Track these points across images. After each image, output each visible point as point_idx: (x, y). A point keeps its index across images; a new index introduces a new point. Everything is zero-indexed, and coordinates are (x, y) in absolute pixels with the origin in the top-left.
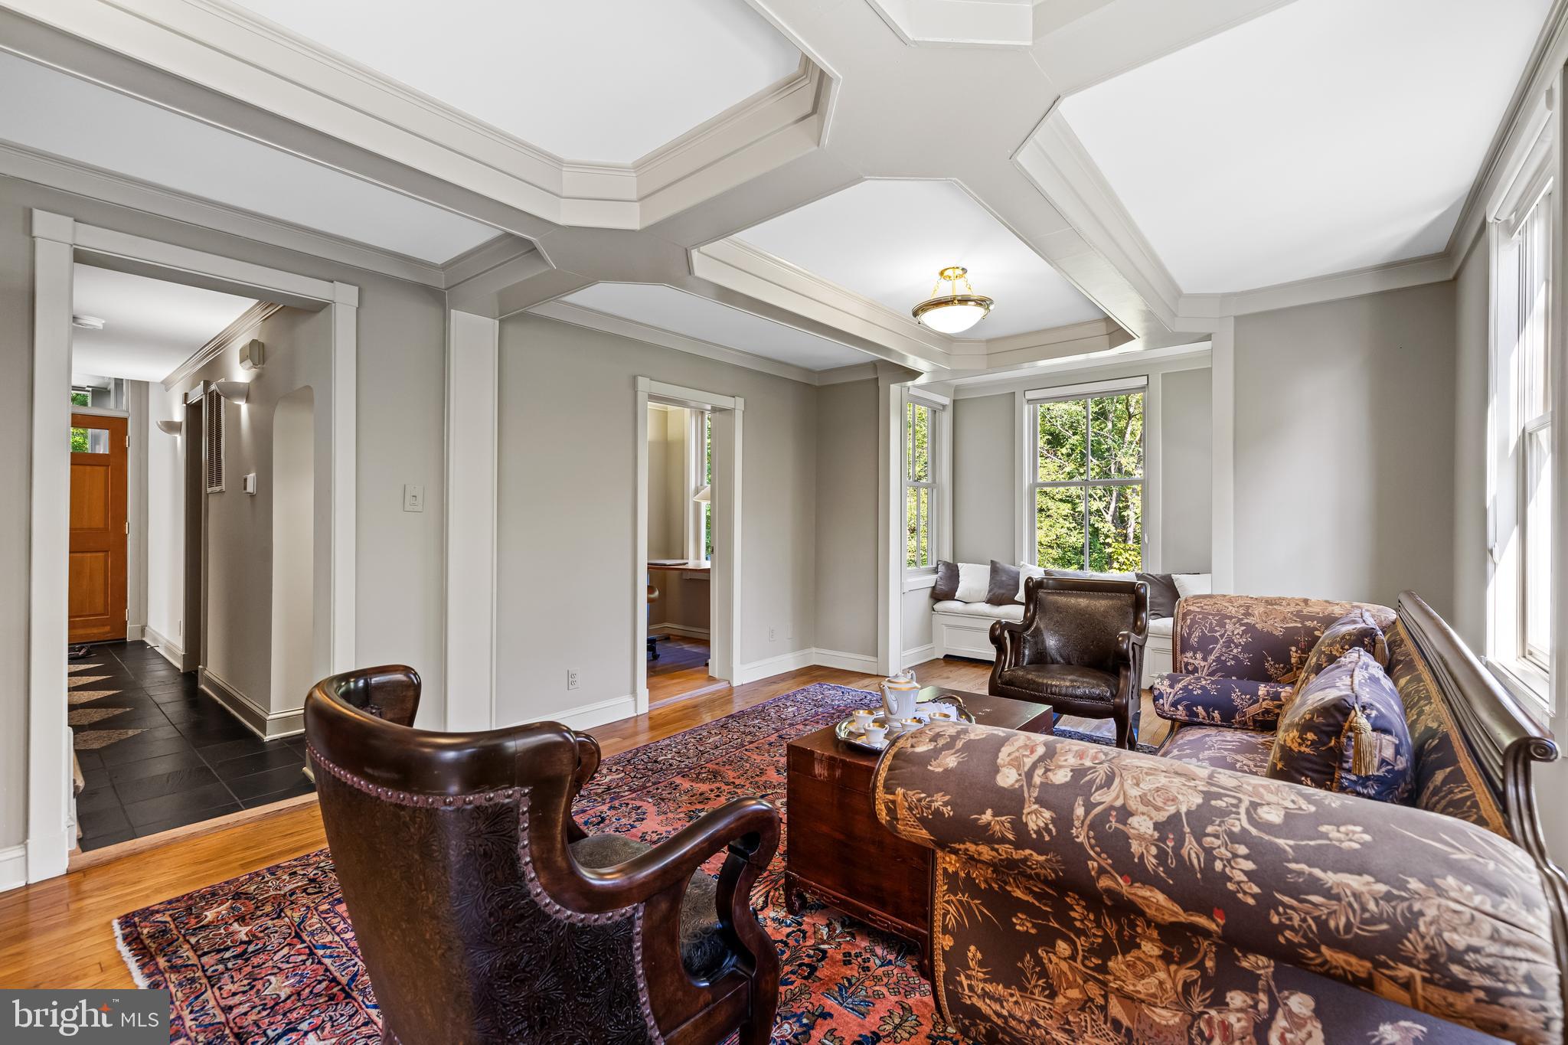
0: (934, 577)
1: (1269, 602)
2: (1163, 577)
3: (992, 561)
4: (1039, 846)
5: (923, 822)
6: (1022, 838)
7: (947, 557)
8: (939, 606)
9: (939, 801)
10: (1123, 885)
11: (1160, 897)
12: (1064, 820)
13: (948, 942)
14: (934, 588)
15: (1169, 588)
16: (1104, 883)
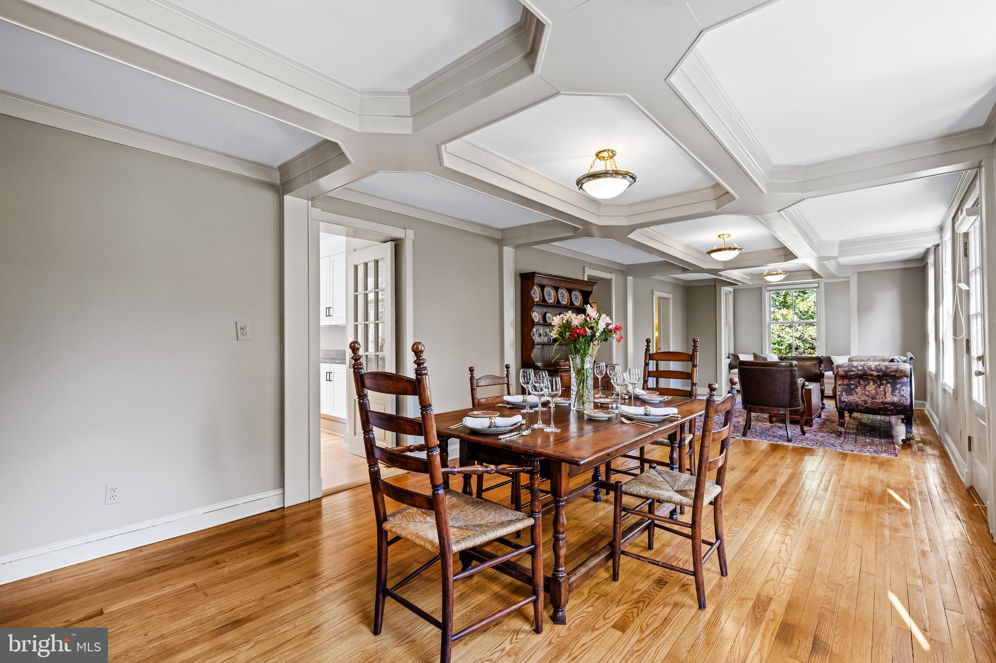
0: (729, 360)
1: (874, 357)
2: (827, 357)
3: (754, 353)
4: (860, 371)
5: (844, 371)
6: (858, 370)
7: (732, 352)
8: (731, 371)
9: (846, 369)
10: (871, 372)
11: (875, 372)
12: (863, 367)
13: (839, 393)
14: (730, 364)
15: (829, 361)
16: (869, 373)
